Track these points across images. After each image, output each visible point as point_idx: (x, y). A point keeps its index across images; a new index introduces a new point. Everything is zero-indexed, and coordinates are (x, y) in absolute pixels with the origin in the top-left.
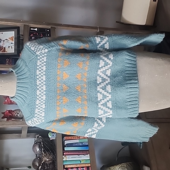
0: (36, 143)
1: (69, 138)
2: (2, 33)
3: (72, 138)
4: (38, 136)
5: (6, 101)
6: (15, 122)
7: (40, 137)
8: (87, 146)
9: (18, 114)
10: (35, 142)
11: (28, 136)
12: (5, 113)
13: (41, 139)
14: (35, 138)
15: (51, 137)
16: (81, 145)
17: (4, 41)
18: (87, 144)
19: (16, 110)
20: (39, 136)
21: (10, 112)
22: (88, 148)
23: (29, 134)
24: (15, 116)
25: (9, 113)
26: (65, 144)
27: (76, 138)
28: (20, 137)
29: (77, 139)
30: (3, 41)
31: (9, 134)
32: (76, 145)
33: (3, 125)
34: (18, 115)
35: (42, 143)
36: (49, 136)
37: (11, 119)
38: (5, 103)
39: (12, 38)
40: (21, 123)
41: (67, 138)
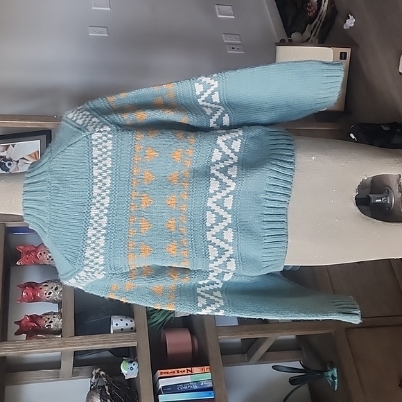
0: (93, 389)
1: (167, 373)
2: (13, 146)
3: (174, 372)
4: (97, 371)
5: (24, 294)
6: (44, 341)
7: (102, 373)
8: (210, 389)
9: (51, 322)
10: (91, 386)
11: (75, 375)
12: (23, 322)
13: (104, 379)
14: (92, 377)
15: (126, 372)
16: (196, 387)
17: (18, 162)
18: (210, 384)
19: (45, 314)
20: (100, 371)
21: (34, 318)
22: (213, 394)
23: (77, 369)
24: (44, 327)
25: (30, 322)
26: (160, 387)
27: (184, 371)
28: (57, 377)
29: (185, 373)
30: (16, 163)
31: (33, 372)
32: (186, 388)
33: (18, 349)
34: (51, 324)
35: (106, 387)
36: (124, 371)
37: (35, 336)
38: (22, 300)
39: (35, 153)
40: (57, 343)
41: (164, 373)
